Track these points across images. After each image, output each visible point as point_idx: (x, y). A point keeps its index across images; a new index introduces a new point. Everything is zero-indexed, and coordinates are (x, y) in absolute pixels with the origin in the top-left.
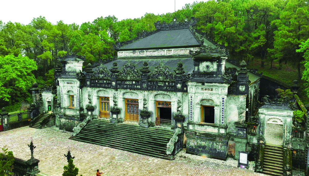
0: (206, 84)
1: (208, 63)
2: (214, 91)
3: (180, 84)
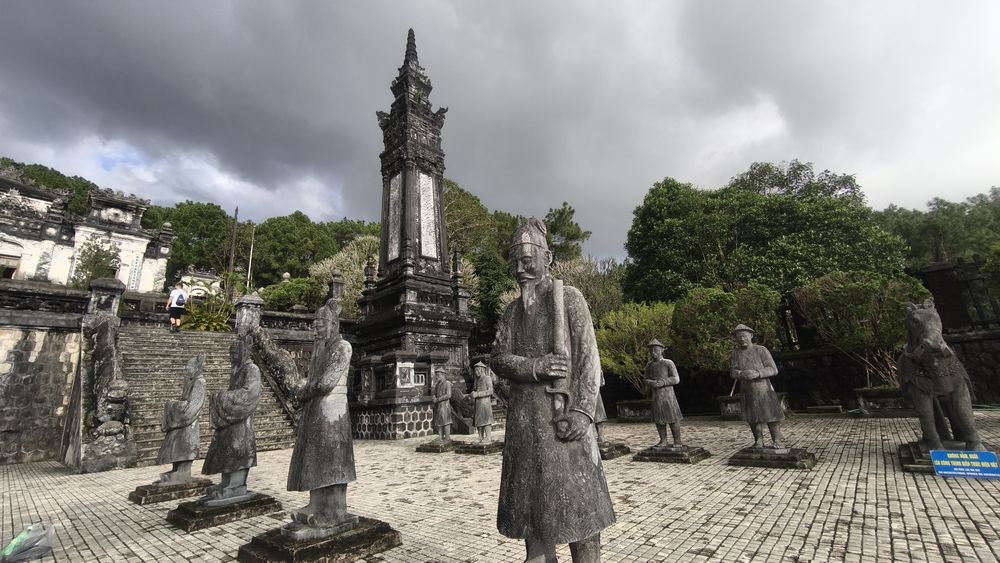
0: (114, 234)
1: (118, 211)
3: (56, 228)
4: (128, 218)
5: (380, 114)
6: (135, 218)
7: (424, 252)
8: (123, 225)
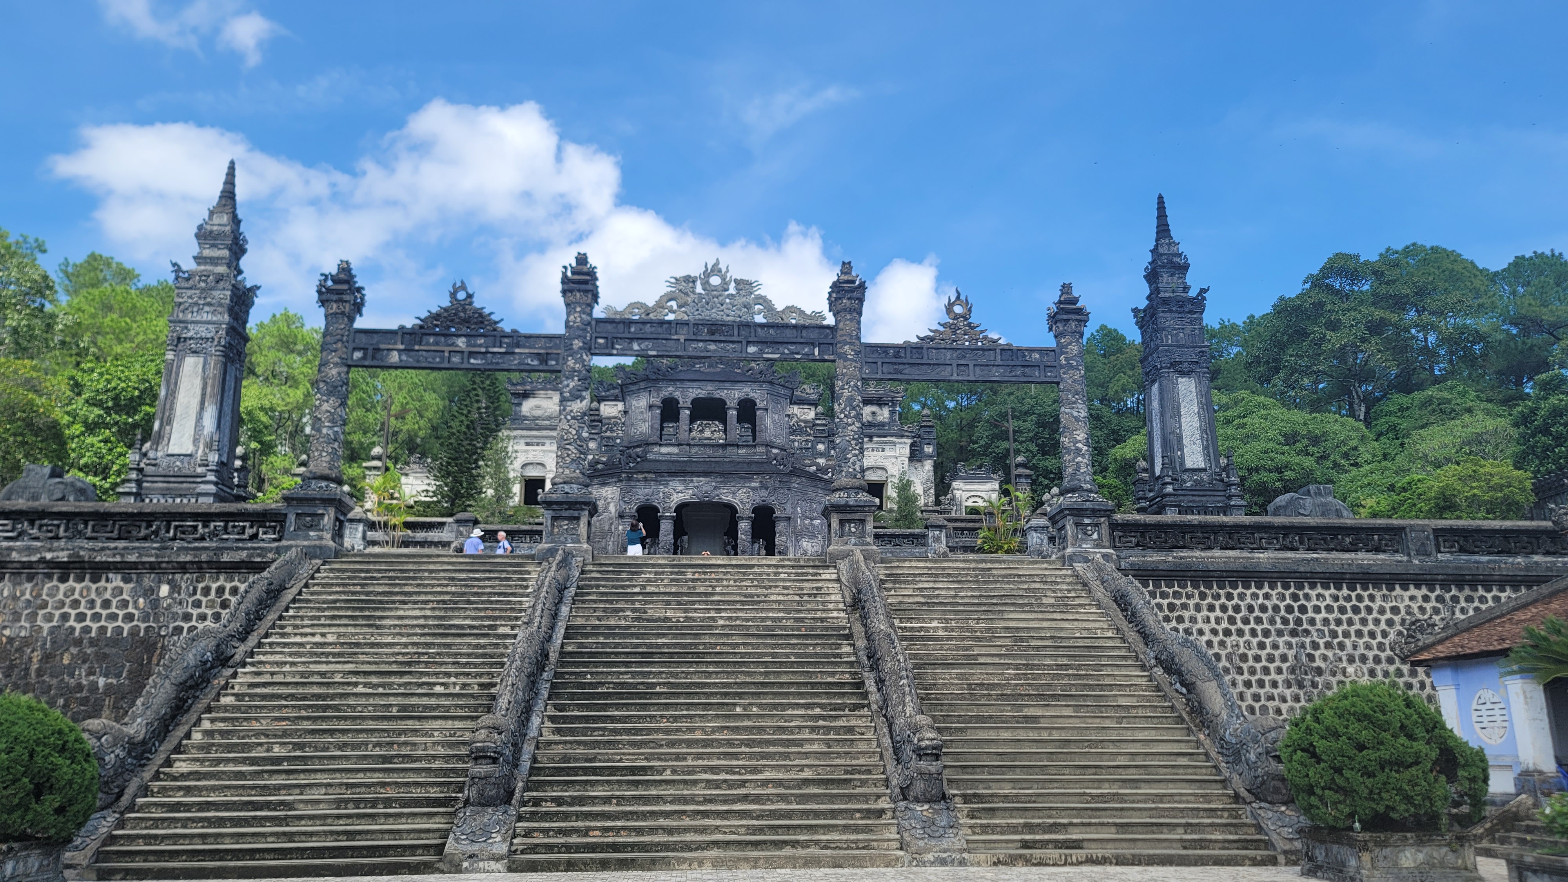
0: (875, 439)
1: (875, 408)
2: (887, 453)
4: (884, 414)
5: (1136, 311)
6: (892, 412)
7: (1189, 464)
8: (882, 425)
